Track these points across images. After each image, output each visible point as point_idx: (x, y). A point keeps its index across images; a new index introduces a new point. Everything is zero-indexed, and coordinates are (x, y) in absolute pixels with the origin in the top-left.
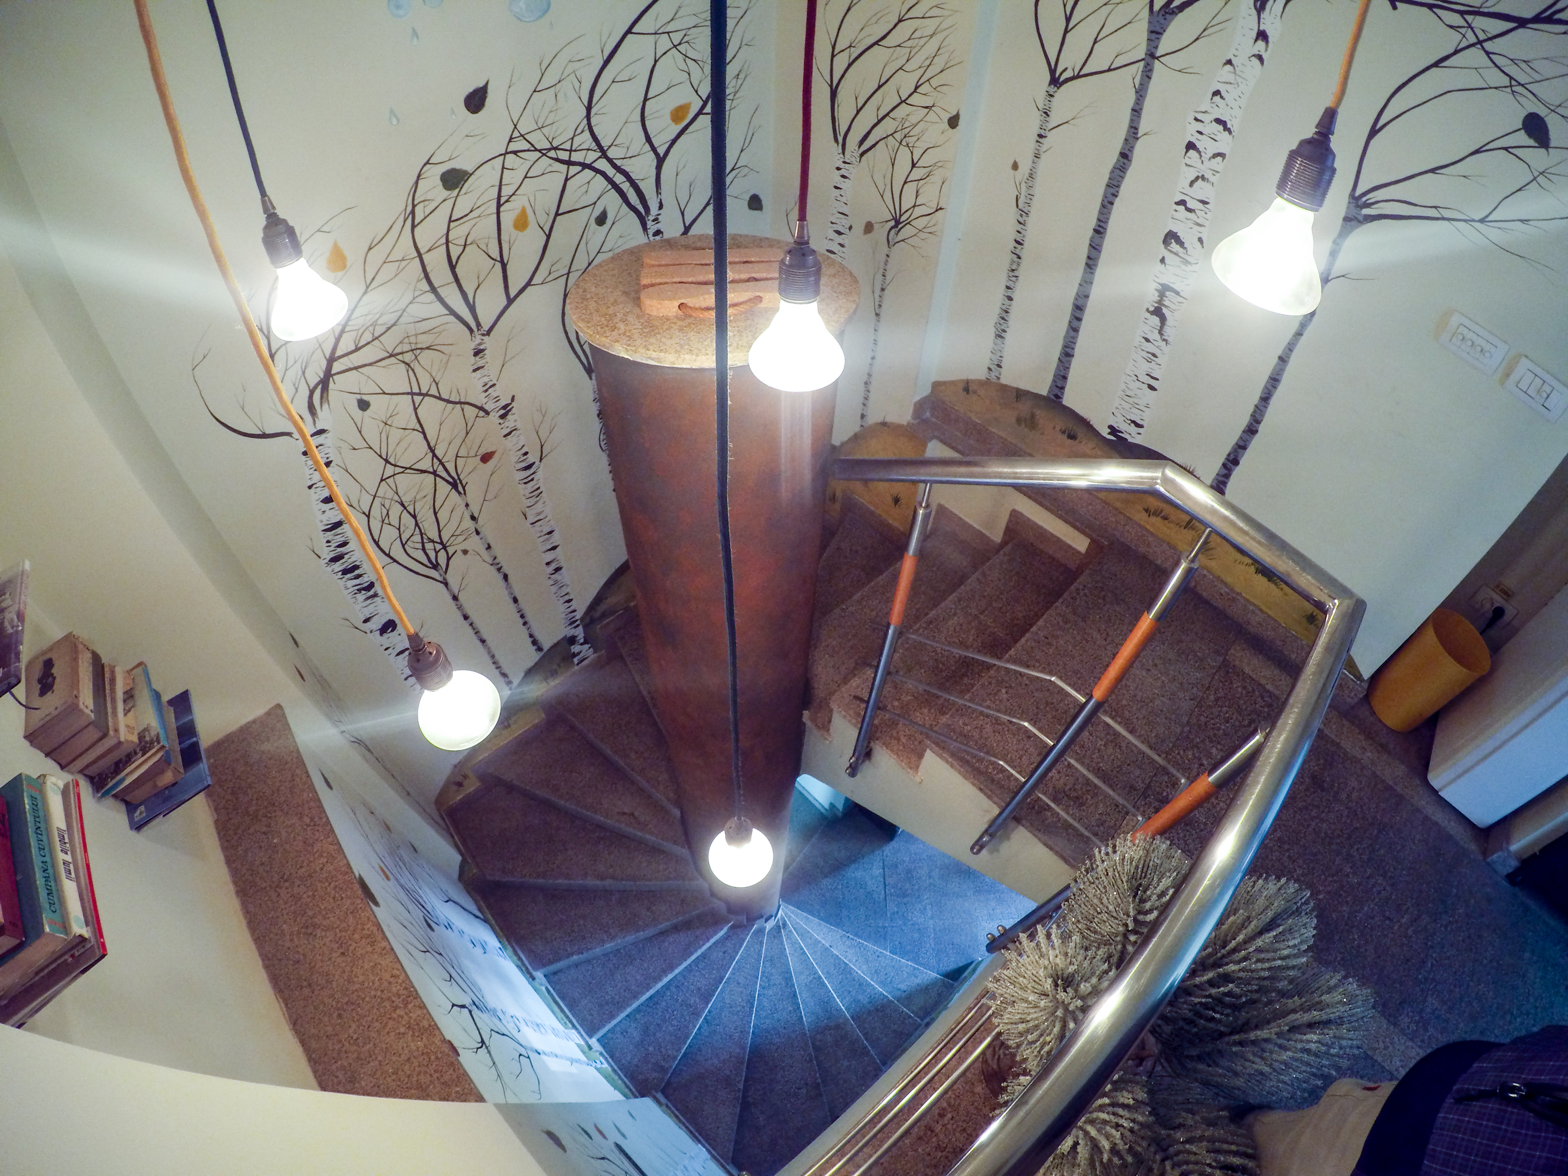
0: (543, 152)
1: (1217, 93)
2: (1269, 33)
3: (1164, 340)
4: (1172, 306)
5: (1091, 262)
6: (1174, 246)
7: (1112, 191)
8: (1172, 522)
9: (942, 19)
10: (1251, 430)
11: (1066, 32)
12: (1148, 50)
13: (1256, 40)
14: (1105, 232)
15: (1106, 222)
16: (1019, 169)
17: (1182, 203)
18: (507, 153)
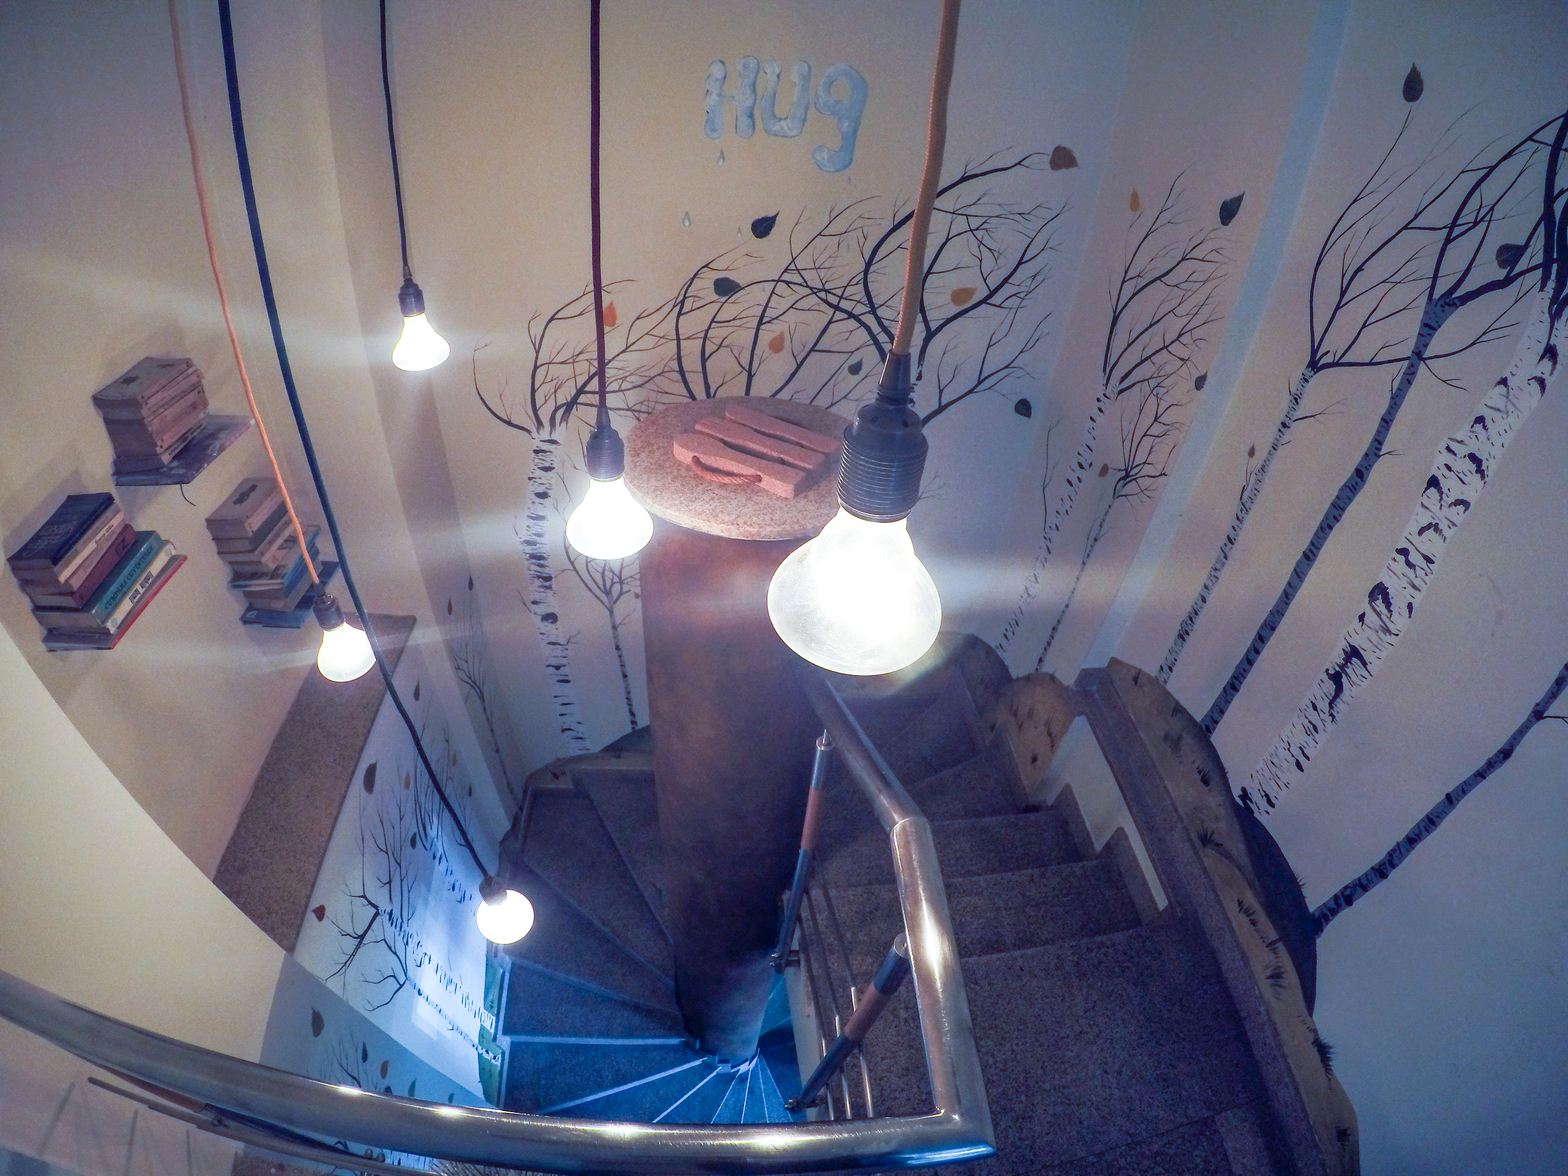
0: (814, 291)
1: (1480, 420)
2: (1560, 350)
3: (1332, 715)
4: (1354, 677)
5: (1289, 591)
6: (1380, 605)
7: (1336, 513)
8: (1257, 931)
9: (1218, 265)
10: (1381, 871)
11: (1338, 307)
12: (1416, 347)
13: (1542, 358)
14: (1315, 560)
15: (1319, 549)
16: (1255, 456)
17: (1404, 552)
18: (779, 280)
